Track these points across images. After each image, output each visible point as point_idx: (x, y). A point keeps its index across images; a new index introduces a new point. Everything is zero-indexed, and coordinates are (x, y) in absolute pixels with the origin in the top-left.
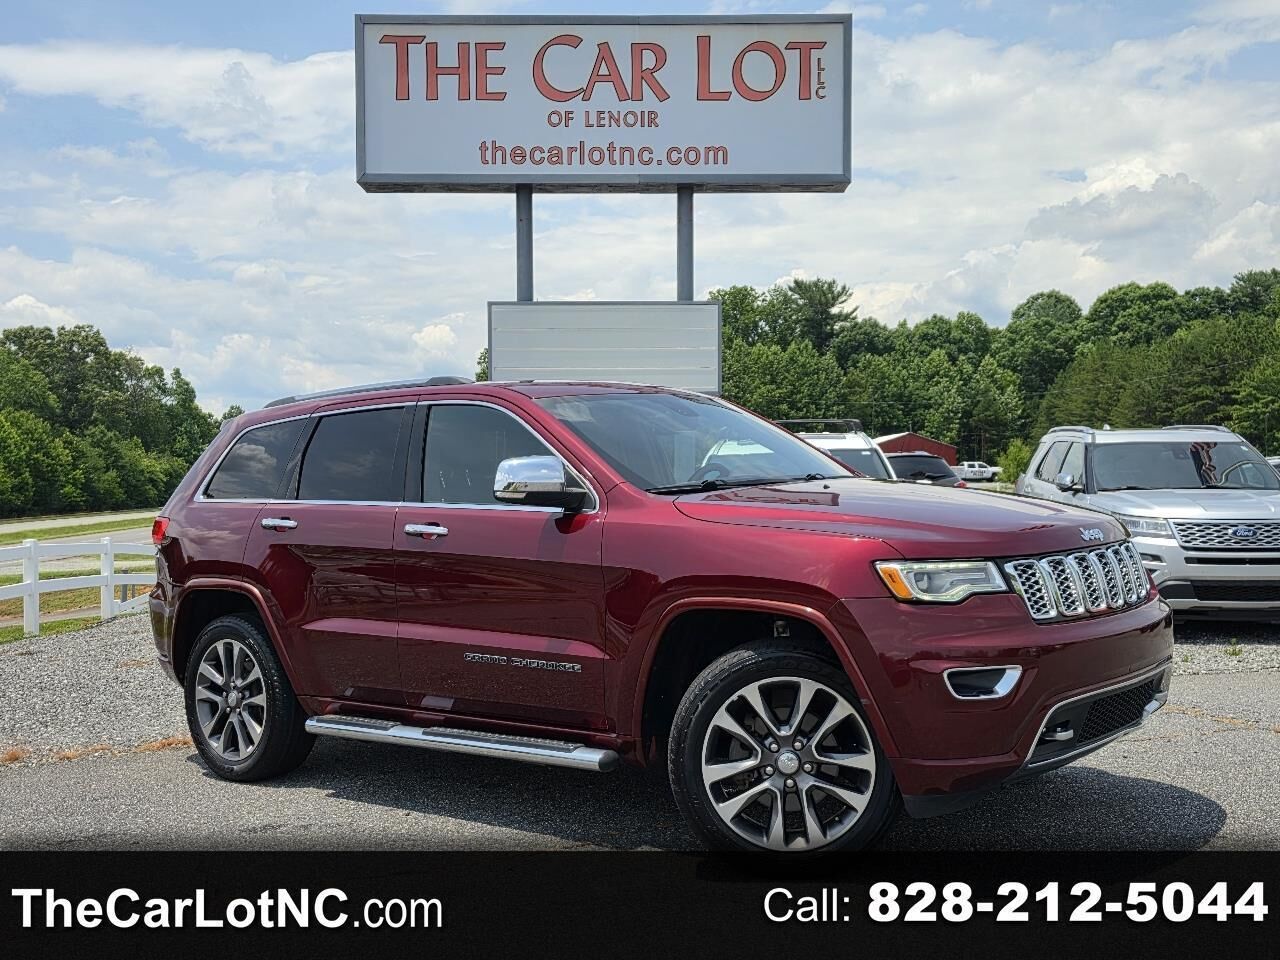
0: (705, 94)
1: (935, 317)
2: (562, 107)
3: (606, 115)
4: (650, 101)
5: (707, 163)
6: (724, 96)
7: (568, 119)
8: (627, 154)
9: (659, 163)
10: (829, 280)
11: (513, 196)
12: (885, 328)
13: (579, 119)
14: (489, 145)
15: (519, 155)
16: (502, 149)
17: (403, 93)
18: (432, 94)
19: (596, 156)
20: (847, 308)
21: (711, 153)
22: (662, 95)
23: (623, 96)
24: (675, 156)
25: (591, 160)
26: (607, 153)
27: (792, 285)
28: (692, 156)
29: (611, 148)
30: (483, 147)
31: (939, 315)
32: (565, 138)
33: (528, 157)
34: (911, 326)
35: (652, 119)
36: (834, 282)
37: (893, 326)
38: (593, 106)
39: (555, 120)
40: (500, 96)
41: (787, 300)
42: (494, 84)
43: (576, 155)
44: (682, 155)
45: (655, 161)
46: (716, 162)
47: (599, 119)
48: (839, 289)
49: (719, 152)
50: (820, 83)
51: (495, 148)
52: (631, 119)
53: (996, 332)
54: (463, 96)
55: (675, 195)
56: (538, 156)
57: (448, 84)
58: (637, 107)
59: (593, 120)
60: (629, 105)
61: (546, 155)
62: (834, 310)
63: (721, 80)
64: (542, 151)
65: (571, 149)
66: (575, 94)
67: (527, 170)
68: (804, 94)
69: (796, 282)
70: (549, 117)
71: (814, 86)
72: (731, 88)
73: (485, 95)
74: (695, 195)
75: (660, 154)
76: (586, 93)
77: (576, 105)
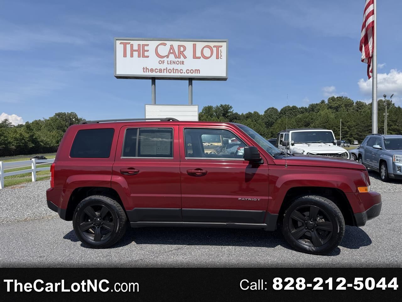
0: (195, 57)
1: (249, 112)
2: (162, 60)
3: (172, 62)
4: (182, 59)
5: (195, 73)
6: (199, 58)
7: (163, 62)
8: (177, 71)
9: (184, 73)
10: (228, 104)
11: (151, 80)
12: (239, 115)
13: (166, 62)
14: (145, 68)
15: (152, 70)
16: (148, 69)
17: (125, 55)
18: (132, 56)
19: (170, 71)
20: (231, 110)
21: (196, 71)
22: (185, 57)
23: (176, 57)
24: (188, 71)
25: (169, 72)
26: (172, 70)
27: (220, 105)
28: (192, 71)
29: (173, 69)
30: (144, 69)
31: (250, 112)
32: (162, 67)
33: (154, 71)
34: (244, 114)
35: (183, 63)
36: (229, 105)
37: (241, 114)
38: (169, 59)
39: (160, 62)
40: (148, 57)
41: (219, 109)
42: (146, 54)
43: (165, 71)
44: (189, 71)
45: (183, 73)
46: (197, 73)
47: (171, 62)
48: (230, 107)
49: (198, 71)
50: (221, 55)
51: (147, 69)
52: (178, 63)
53: (262, 115)
54: (139, 56)
55: (188, 81)
56: (156, 71)
57: (136, 54)
58: (179, 60)
59: (169, 63)
60: (177, 59)
61: (158, 70)
62: (229, 111)
63: (198, 54)
64: (157, 70)
65: (164, 69)
66: (165, 57)
67: (154, 74)
68: (217, 58)
69: (221, 105)
70: (159, 62)
71: (220, 56)
72: (201, 56)
73: (144, 56)
74: (193, 81)
75: (184, 71)
76: (167, 56)
77: (165, 59)
